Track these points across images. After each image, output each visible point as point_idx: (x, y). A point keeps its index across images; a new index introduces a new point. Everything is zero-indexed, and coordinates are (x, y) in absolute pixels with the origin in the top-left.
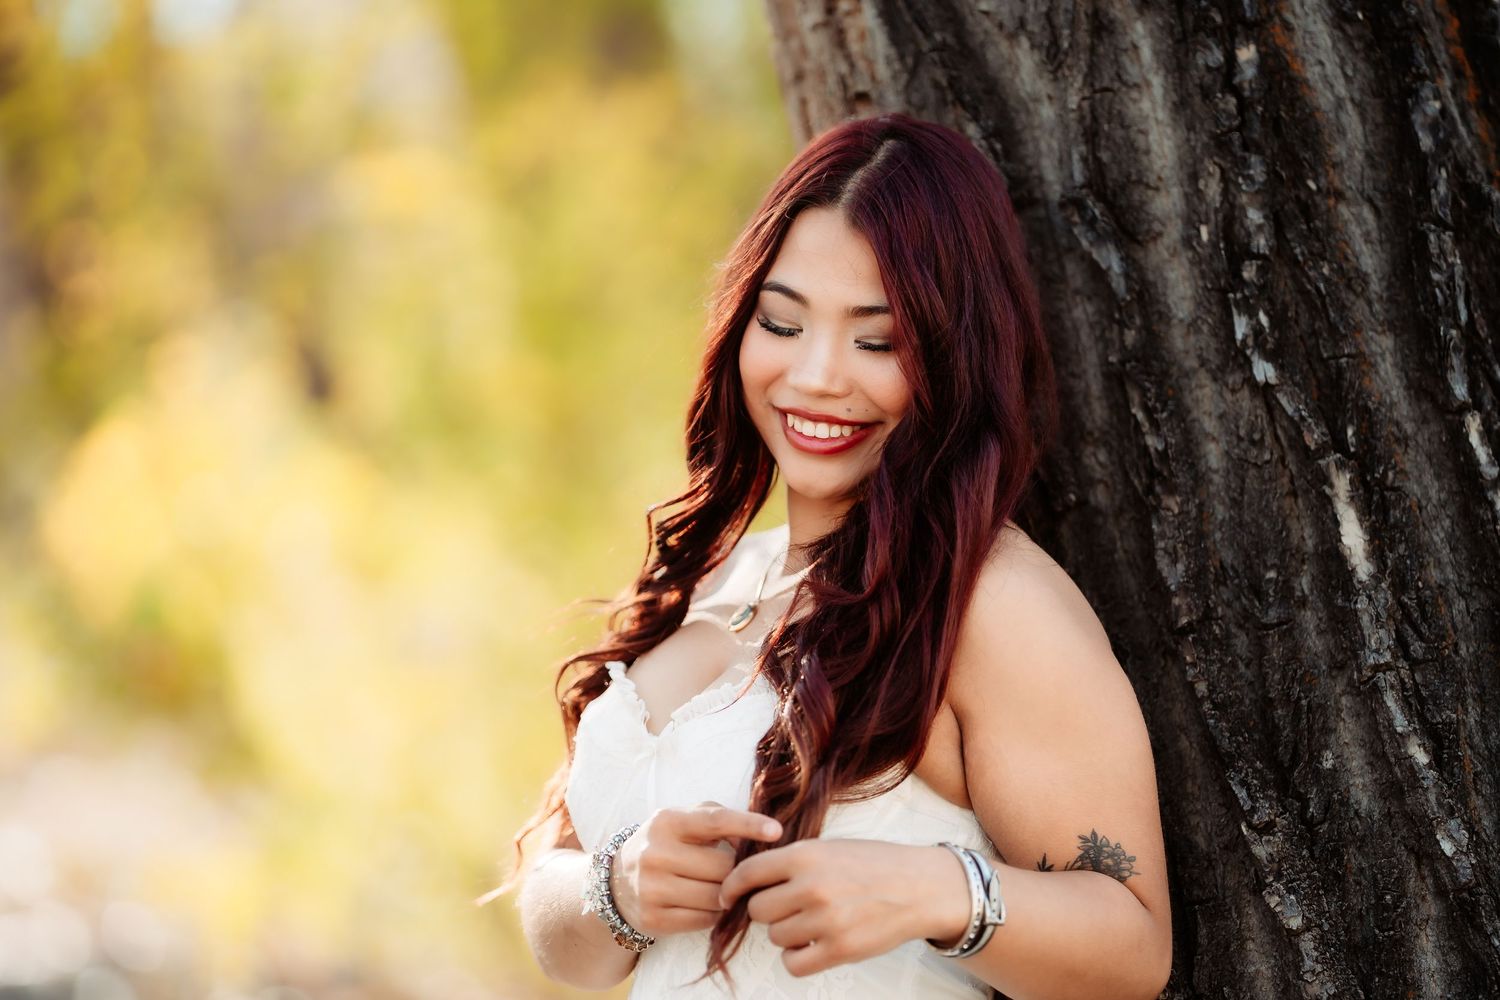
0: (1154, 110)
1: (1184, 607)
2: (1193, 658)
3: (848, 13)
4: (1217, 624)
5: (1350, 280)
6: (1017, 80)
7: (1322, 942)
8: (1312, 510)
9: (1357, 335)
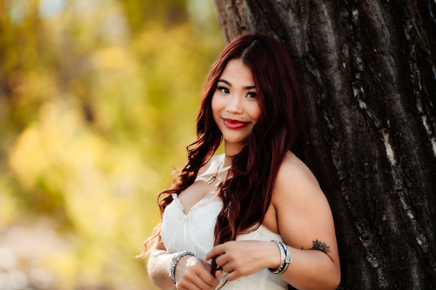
0: (329, 30)
1: (341, 174)
2: (344, 189)
3: (239, 4)
4: (351, 179)
5: (387, 78)
6: (289, 22)
7: (384, 271)
8: (378, 145)
9: (390, 94)
